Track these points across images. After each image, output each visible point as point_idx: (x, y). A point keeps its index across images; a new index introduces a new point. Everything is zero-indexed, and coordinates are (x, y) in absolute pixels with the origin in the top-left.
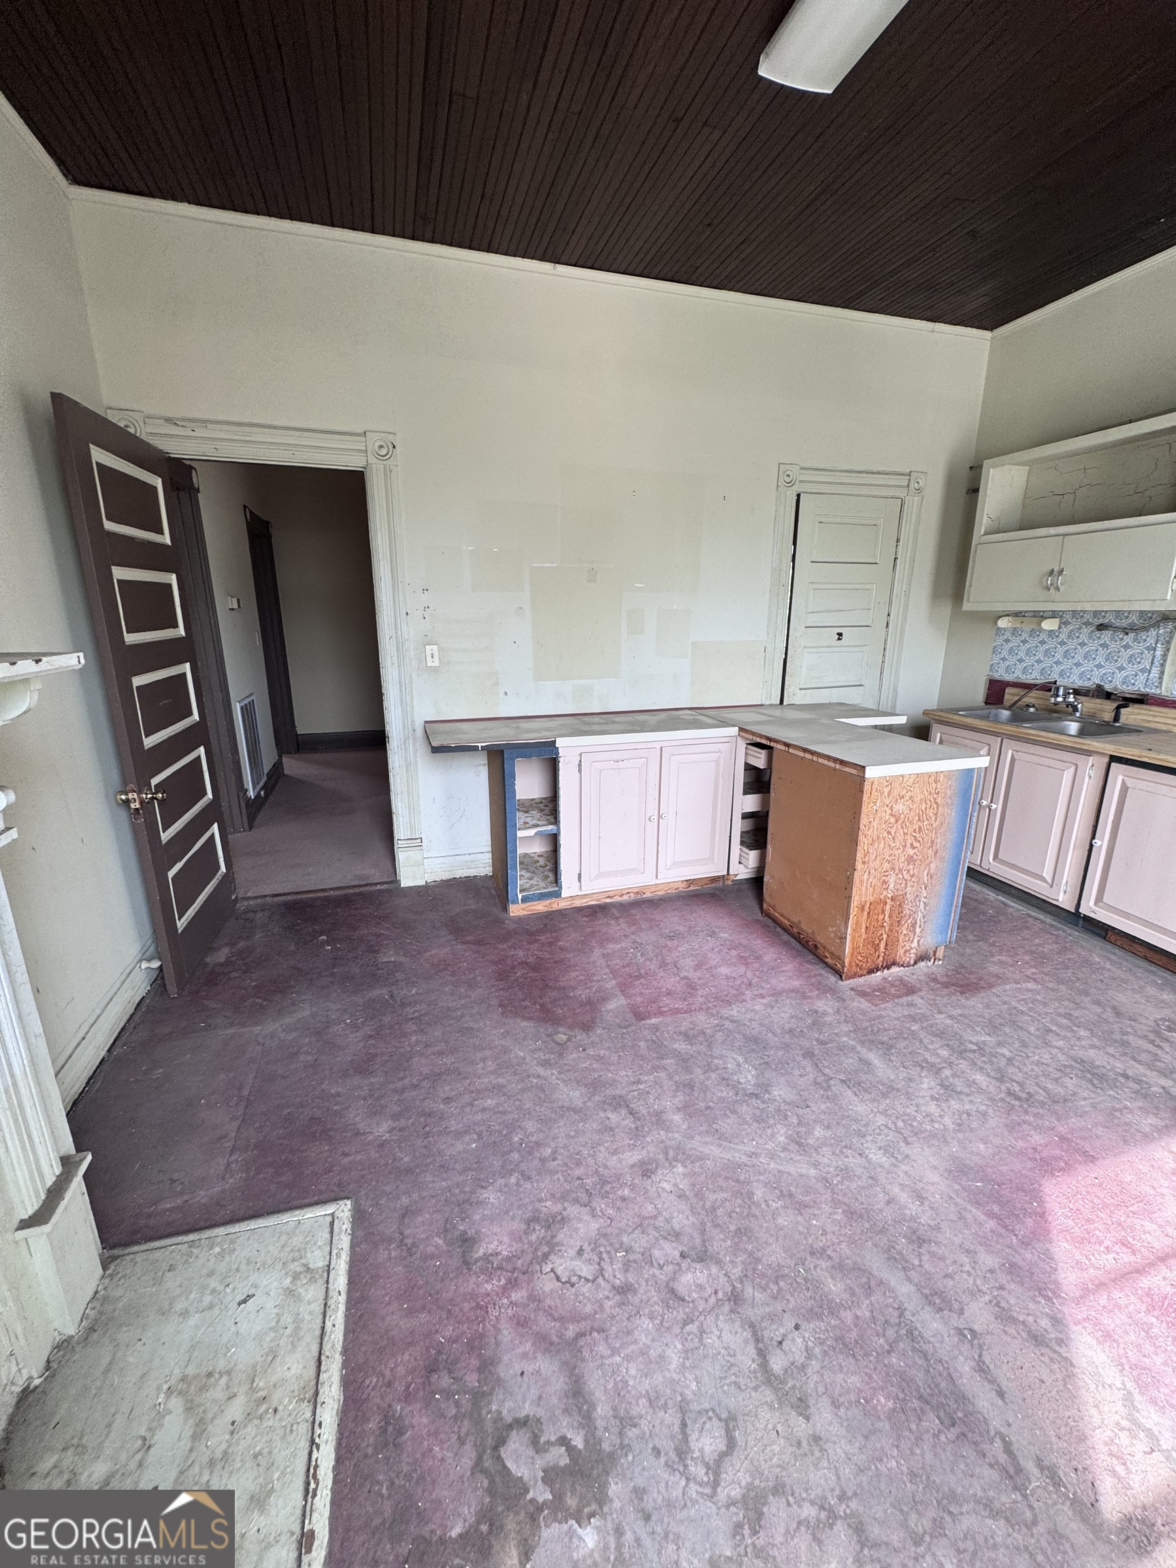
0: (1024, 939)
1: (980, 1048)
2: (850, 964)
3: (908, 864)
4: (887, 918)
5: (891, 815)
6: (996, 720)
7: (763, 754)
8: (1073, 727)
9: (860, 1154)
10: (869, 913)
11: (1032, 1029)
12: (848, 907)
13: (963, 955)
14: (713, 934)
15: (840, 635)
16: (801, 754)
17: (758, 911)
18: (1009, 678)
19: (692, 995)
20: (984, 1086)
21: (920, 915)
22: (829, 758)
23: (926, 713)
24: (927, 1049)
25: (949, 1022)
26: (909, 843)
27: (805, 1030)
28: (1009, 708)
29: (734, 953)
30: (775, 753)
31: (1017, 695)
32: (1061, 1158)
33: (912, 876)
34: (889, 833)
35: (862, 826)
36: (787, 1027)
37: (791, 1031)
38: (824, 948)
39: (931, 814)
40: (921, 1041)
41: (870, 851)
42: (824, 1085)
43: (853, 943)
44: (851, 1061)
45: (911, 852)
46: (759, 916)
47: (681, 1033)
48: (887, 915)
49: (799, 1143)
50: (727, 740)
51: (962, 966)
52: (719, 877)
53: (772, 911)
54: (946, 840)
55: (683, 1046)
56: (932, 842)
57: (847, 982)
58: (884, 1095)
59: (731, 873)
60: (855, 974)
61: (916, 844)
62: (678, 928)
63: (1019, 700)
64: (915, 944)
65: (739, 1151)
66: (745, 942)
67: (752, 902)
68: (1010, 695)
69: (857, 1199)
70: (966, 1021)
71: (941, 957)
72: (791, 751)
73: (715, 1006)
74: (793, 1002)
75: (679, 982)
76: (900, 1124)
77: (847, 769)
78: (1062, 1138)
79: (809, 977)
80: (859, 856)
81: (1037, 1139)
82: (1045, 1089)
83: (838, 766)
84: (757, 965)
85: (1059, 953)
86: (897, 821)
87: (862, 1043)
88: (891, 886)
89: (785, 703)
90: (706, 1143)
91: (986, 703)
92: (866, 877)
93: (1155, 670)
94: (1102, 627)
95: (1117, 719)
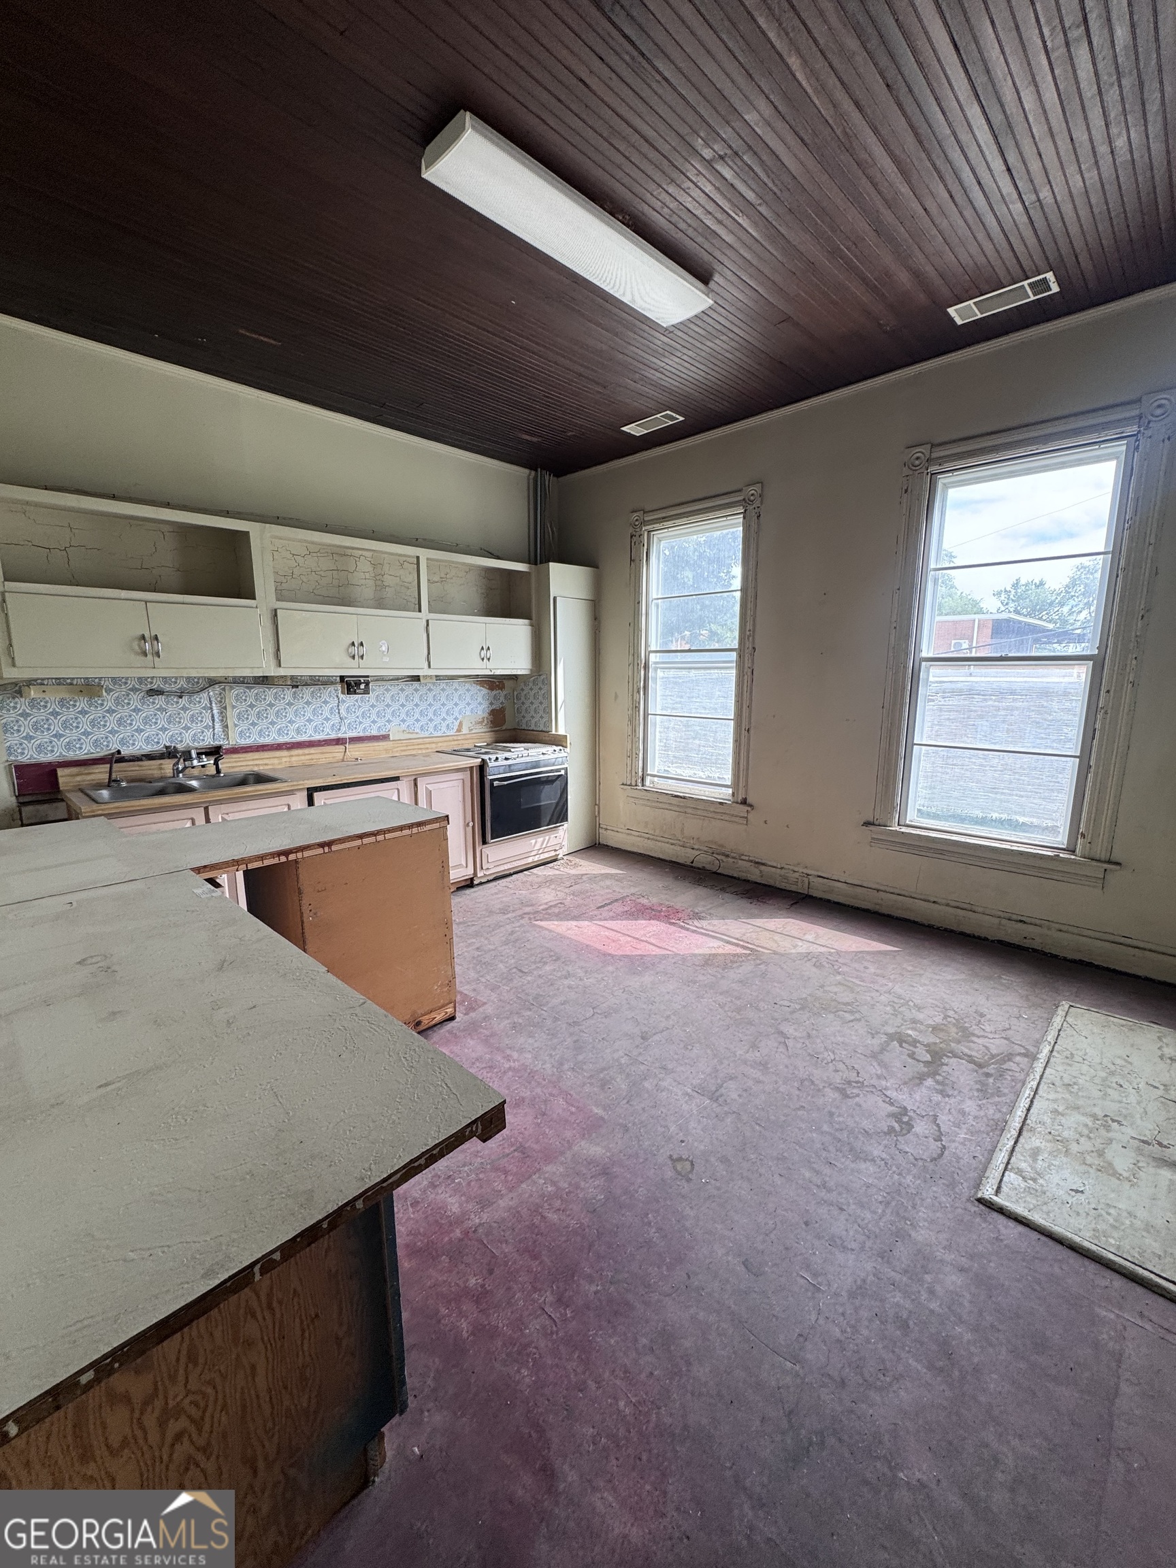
77: (428, 828)
83: (415, 831)
93: (218, 725)
94: (153, 692)
95: (218, 771)
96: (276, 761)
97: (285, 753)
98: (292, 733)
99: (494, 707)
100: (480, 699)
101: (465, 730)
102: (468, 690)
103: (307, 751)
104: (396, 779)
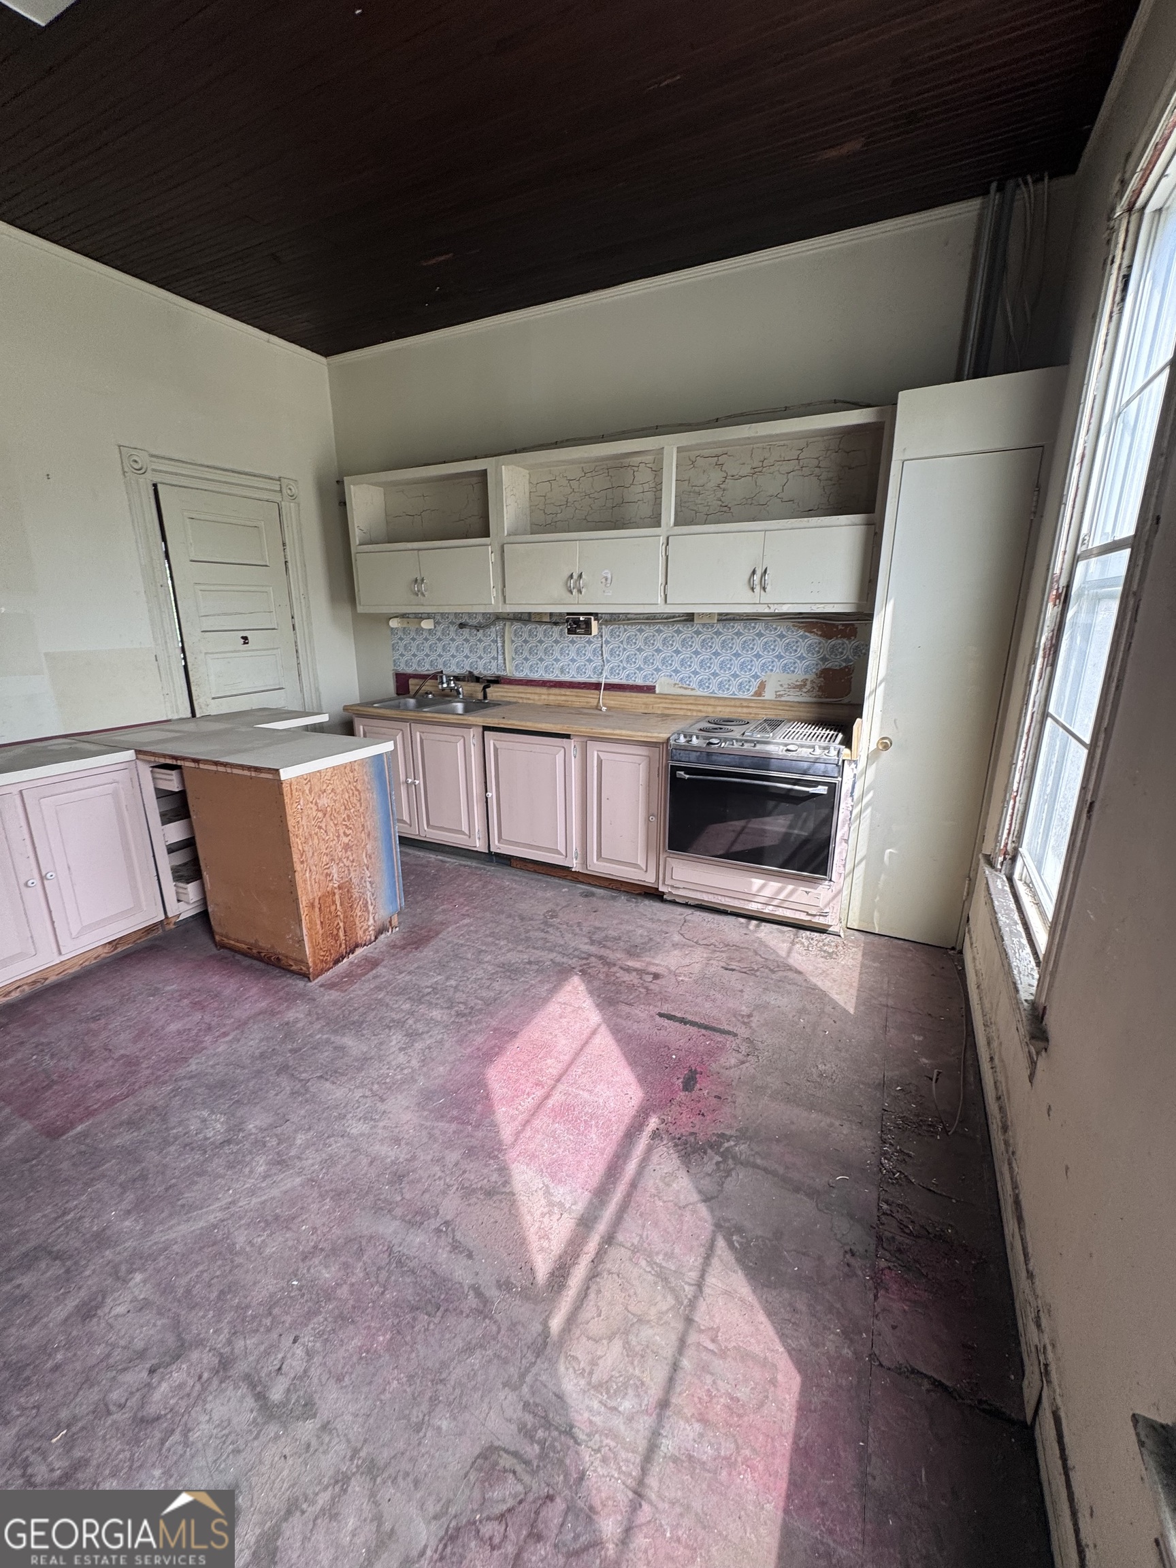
0: (458, 885)
1: (434, 989)
2: (314, 962)
3: (346, 852)
4: (339, 908)
5: (317, 810)
6: (407, 709)
7: (174, 775)
8: (459, 707)
9: (342, 1136)
10: (320, 908)
11: (469, 956)
12: (298, 909)
13: (415, 916)
14: (155, 992)
15: (245, 638)
16: (214, 768)
17: (212, 946)
18: (409, 671)
19: (133, 1073)
20: (439, 1019)
21: (369, 894)
22: (242, 767)
23: (346, 708)
24: (392, 1009)
25: (408, 978)
26: (341, 832)
27: (277, 1047)
28: (413, 697)
29: (186, 1001)
30: (184, 771)
31: (417, 685)
32: (495, 1046)
33: (353, 861)
34: (320, 828)
35: (291, 828)
36: (257, 1053)
37: (262, 1055)
38: (287, 957)
39: (355, 801)
40: (387, 1005)
41: (306, 849)
42: (302, 1091)
43: (312, 942)
44: (326, 1054)
45: (346, 840)
46: (214, 951)
47: (121, 1124)
48: (338, 903)
49: (281, 1163)
50: (123, 766)
51: (415, 926)
52: (155, 925)
53: (226, 941)
54: (373, 821)
55: (128, 1137)
56: (363, 826)
57: (316, 981)
58: (360, 1069)
59: (170, 915)
60: (322, 970)
61: (348, 832)
62: (105, 1003)
63: (420, 689)
64: (371, 921)
65: (213, 1211)
66: (198, 985)
67: (204, 939)
68: (413, 684)
69: (343, 1178)
70: (422, 971)
71: (396, 924)
72: (202, 766)
73: (167, 1071)
74: (262, 1025)
75: (113, 1066)
76: (376, 1087)
77: (263, 775)
78: (495, 1030)
79: (276, 992)
80: (296, 857)
81: (479, 1039)
82: (481, 999)
83: (253, 774)
84: (216, 1004)
85: (483, 887)
86: (325, 815)
87: (335, 1032)
88: (336, 876)
89: (198, 716)
90: (170, 1228)
91: (398, 694)
92: (308, 875)
93: (500, 657)
94: (462, 626)
95: (485, 697)
96: (536, 697)
97: (544, 690)
98: (557, 672)
99: (828, 665)
100: (802, 651)
101: (769, 695)
102: (782, 636)
103: (563, 691)
104: (568, 736)
